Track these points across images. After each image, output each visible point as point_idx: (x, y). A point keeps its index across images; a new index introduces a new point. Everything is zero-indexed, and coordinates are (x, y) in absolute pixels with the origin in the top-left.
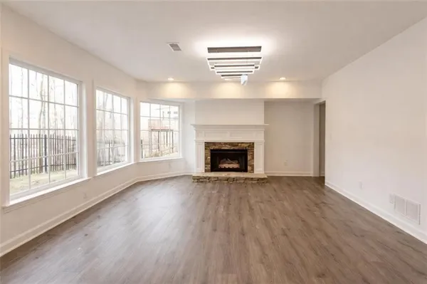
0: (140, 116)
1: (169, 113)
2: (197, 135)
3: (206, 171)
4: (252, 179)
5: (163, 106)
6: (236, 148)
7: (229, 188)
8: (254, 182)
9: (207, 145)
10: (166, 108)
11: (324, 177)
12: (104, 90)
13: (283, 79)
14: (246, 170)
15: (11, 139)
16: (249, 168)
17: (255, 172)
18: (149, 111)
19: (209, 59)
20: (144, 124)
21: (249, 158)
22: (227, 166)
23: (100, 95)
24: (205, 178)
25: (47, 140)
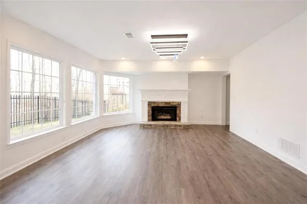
0: (103, 84)
1: (123, 83)
2: (143, 97)
3: (149, 120)
4: (180, 126)
5: (119, 78)
6: (169, 105)
7: (165, 132)
8: (181, 128)
9: (150, 103)
10: (121, 79)
11: (229, 125)
12: (77, 67)
13: (202, 58)
14: (175, 120)
15: (11, 99)
16: (178, 119)
17: (181, 121)
18: (110, 81)
19: (151, 43)
20: (106, 90)
21: (178, 112)
22: (163, 117)
23: (74, 70)
24: (148, 125)
25: (40, 99)
